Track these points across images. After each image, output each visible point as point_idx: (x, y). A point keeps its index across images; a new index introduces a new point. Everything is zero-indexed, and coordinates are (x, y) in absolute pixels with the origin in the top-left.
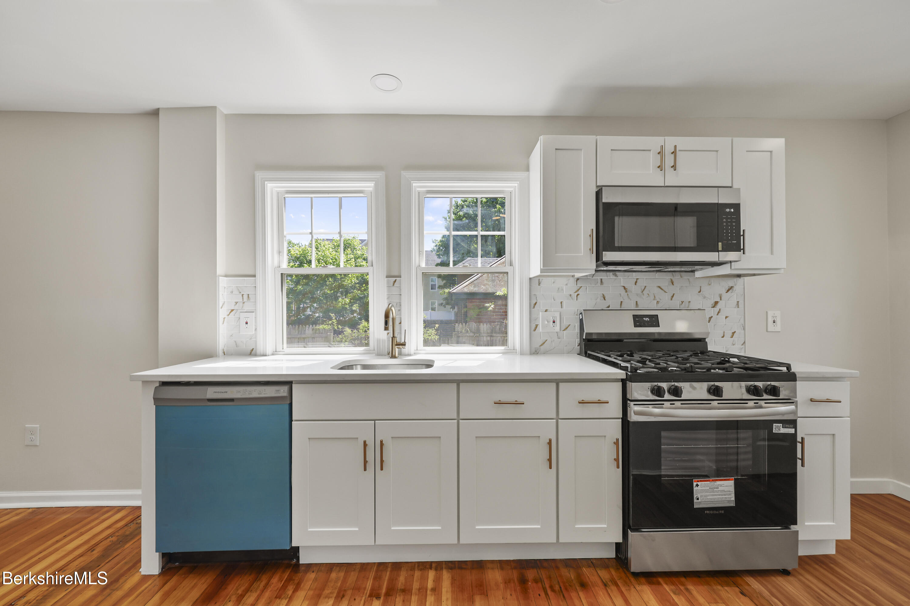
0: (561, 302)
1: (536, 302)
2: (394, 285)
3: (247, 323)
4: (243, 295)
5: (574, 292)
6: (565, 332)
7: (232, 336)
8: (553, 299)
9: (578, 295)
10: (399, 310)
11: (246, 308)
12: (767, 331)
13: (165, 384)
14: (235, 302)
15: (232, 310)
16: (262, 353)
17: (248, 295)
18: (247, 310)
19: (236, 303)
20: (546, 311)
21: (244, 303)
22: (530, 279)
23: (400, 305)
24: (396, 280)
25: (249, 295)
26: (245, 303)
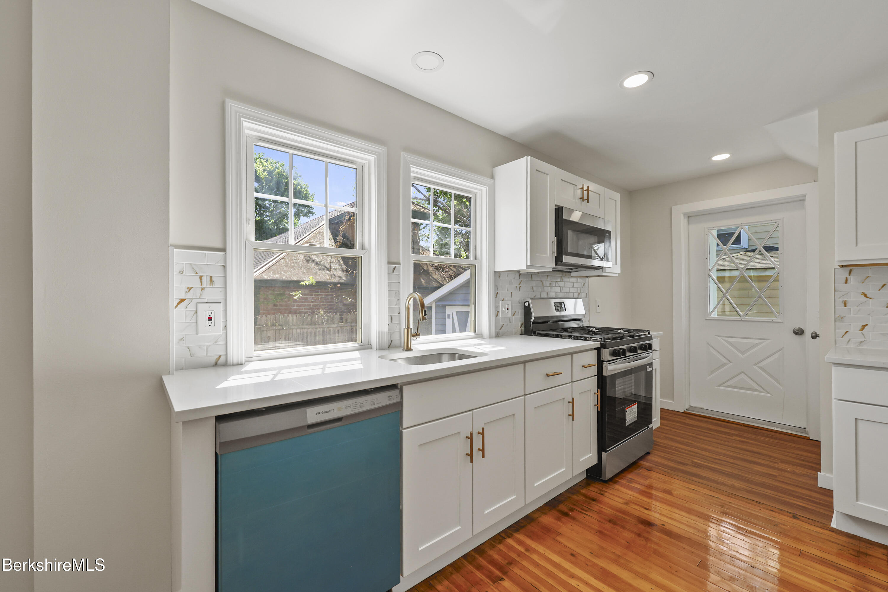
0: (512, 293)
1: (498, 292)
2: (393, 271)
3: (210, 319)
4: (201, 277)
5: (518, 284)
6: (513, 317)
7: (182, 339)
8: (507, 289)
9: (520, 287)
10: (398, 299)
11: (206, 298)
12: (596, 312)
13: (220, 419)
14: (188, 288)
15: (182, 300)
16: (235, 361)
17: (211, 277)
18: (208, 299)
19: (190, 289)
20: (503, 300)
21: (203, 289)
22: (495, 272)
23: (399, 294)
24: (395, 267)
25: (213, 277)
26: (206, 289)
